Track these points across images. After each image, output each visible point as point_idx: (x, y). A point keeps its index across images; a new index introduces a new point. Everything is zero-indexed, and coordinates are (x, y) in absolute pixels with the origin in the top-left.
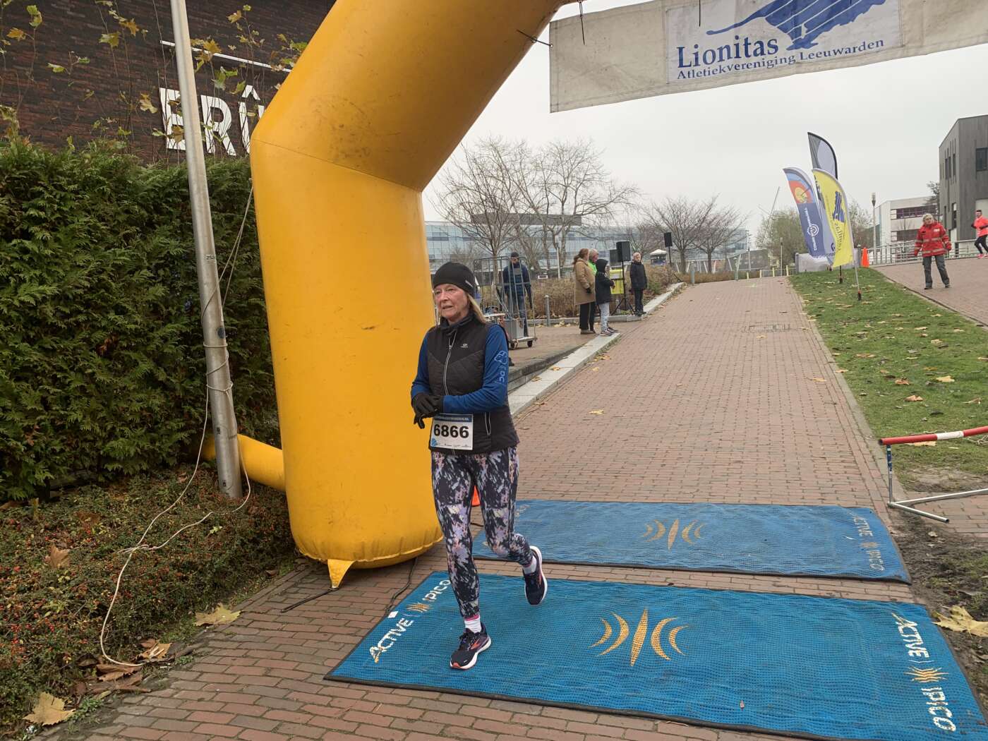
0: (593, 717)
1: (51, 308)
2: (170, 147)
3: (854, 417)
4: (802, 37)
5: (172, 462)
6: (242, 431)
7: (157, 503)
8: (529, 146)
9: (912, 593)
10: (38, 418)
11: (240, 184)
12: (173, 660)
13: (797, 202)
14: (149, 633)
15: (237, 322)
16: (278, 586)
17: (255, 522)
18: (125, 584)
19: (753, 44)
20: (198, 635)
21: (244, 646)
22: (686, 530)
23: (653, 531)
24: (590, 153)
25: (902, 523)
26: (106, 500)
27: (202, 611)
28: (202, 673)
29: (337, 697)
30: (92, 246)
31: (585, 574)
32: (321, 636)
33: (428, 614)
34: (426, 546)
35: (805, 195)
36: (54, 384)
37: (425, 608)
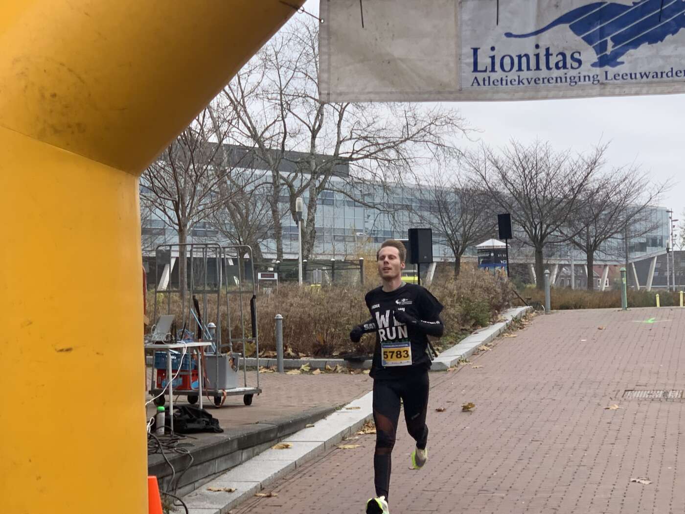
4: (608, 52)
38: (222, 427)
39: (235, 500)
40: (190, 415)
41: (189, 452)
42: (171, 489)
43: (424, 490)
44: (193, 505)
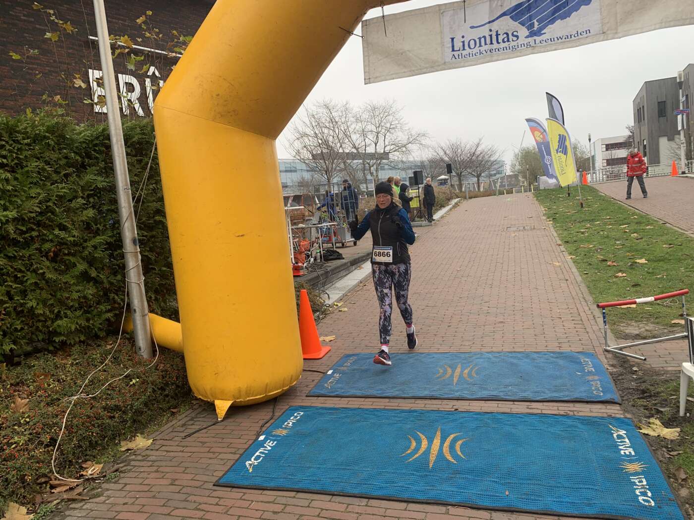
0: (404, 505)
1: (12, 227)
2: (97, 111)
3: (580, 289)
4: (535, 29)
5: (102, 334)
6: (152, 311)
7: (91, 364)
8: (351, 106)
9: (622, 411)
10: (5, 306)
11: (146, 137)
12: (105, 476)
13: (536, 140)
14: (88, 457)
15: (146, 234)
16: (180, 420)
17: (162, 375)
18: (69, 423)
19: (501, 35)
20: (122, 457)
21: (156, 464)
22: (466, 371)
23: (443, 373)
24: (394, 110)
25: (614, 362)
26: (54, 363)
27: (125, 439)
28: (126, 484)
29: (222, 498)
30: (41, 183)
31: (397, 404)
32: (211, 455)
33: (286, 436)
34: (285, 388)
35: (541, 136)
36: (16, 282)
37: (284, 432)
39: (350, 289)
40: (330, 253)
41: (329, 270)
42: (322, 286)
44: (332, 293)
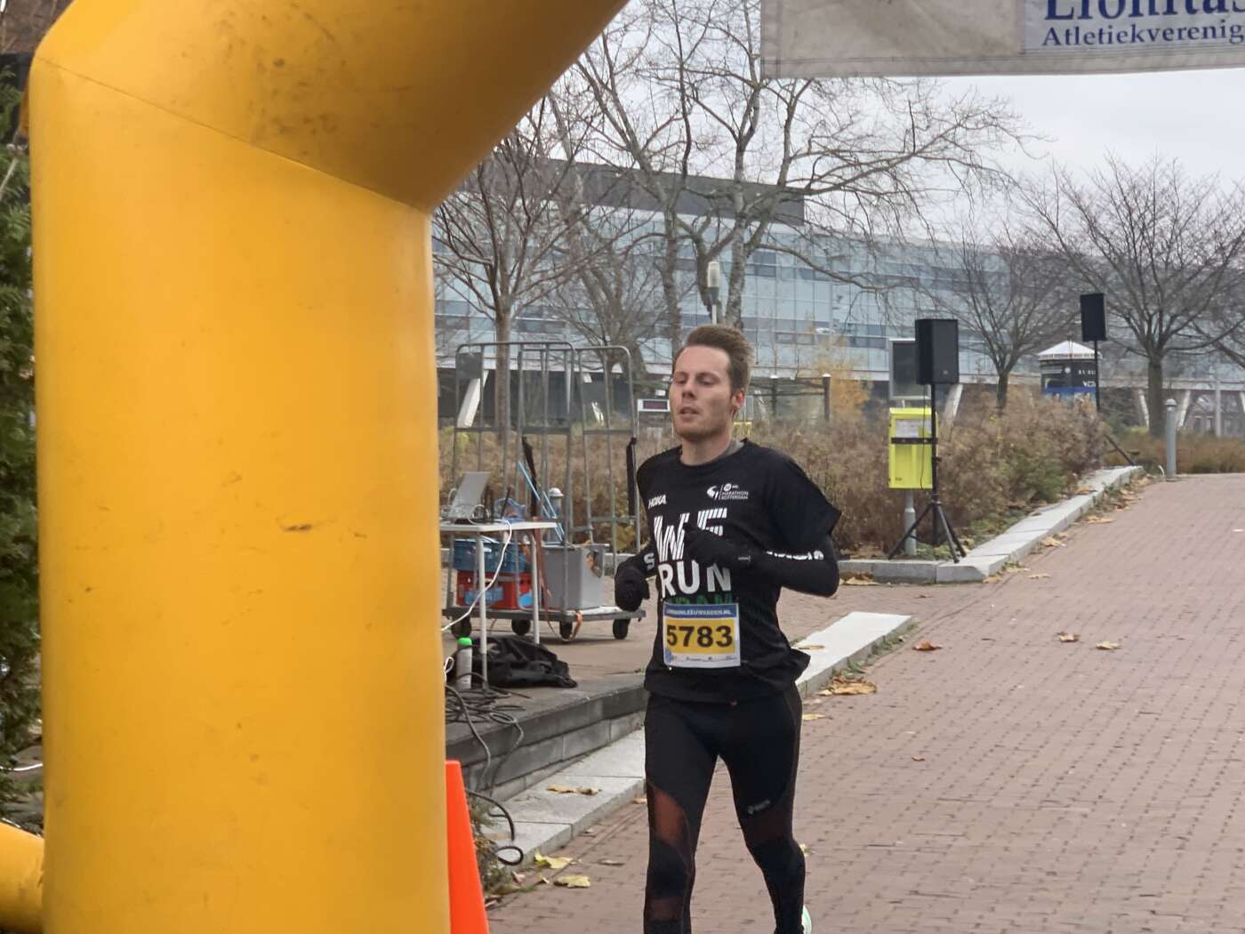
38: (573, 677)
39: (599, 809)
40: (518, 656)
41: (515, 721)
42: (483, 786)
43: (940, 799)
44: (524, 817)
